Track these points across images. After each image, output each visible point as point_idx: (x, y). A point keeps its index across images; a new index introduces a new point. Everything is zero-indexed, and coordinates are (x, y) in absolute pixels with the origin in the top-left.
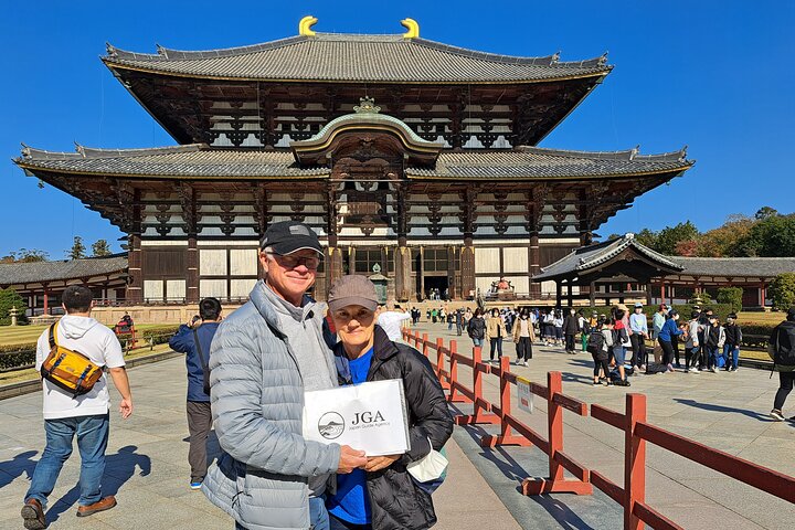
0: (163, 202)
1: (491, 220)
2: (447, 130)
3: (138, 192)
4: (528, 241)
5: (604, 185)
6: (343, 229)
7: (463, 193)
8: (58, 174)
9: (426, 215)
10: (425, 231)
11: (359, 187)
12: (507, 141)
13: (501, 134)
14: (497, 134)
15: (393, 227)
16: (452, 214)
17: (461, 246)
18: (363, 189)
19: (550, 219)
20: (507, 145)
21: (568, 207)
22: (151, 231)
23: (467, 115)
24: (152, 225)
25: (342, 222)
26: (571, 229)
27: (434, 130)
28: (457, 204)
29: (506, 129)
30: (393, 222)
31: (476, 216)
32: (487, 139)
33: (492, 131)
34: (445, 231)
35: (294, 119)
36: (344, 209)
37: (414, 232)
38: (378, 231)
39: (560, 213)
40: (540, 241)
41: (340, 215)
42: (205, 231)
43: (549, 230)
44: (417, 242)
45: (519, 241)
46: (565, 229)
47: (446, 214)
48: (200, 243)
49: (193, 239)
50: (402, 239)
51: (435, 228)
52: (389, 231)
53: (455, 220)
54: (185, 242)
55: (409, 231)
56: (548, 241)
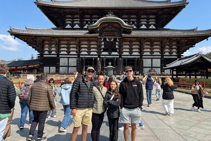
0: (50, 44)
1: (149, 50)
2: (135, 23)
3: (43, 41)
4: (160, 57)
5: (186, 39)
6: (102, 52)
7: (140, 42)
8: (20, 35)
9: (128, 48)
10: (128, 53)
11: (108, 40)
13: (152, 24)
15: (118, 52)
16: (136, 48)
17: (139, 58)
18: (109, 40)
19: (168, 50)
21: (174, 47)
22: (46, 53)
23: (142, 18)
24: (47, 51)
25: (102, 50)
26: (174, 54)
27: (131, 23)
28: (138, 45)
30: (118, 51)
31: (144, 49)
32: (148, 26)
34: (134, 54)
35: (89, 20)
36: (103, 47)
37: (124, 53)
38: (113, 53)
39: (171, 48)
40: (164, 57)
41: (102, 48)
42: (62, 53)
43: (167, 54)
44: (125, 57)
45: (158, 57)
46: (172, 54)
47: (134, 48)
48: (60, 56)
49: (58, 55)
50: (120, 56)
51: (131, 53)
52: (116, 53)
53: (137, 50)
54: (56, 56)
55: (123, 53)
56: (167, 57)
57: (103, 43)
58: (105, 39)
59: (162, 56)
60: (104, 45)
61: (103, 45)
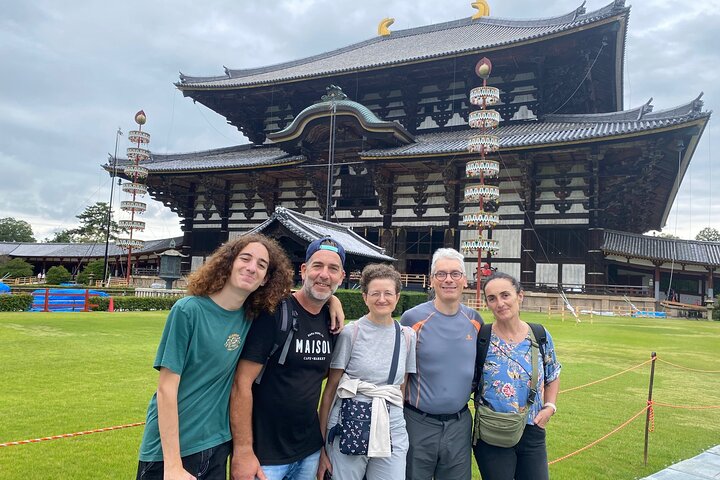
2: (436, 110)
3: (193, 186)
4: (521, 222)
6: (336, 212)
9: (412, 195)
10: (410, 213)
11: (352, 172)
12: (531, 112)
13: (523, 104)
14: (519, 105)
15: (380, 209)
16: (438, 194)
17: (446, 227)
18: (355, 173)
19: (551, 196)
20: (531, 115)
21: (575, 182)
22: (200, 217)
24: (200, 212)
25: (335, 206)
26: (578, 208)
27: (422, 112)
29: (530, 98)
30: (380, 204)
32: (507, 111)
33: (514, 102)
34: (430, 212)
36: (338, 193)
37: (400, 213)
38: (366, 213)
39: (563, 189)
40: (538, 222)
41: (334, 199)
42: (235, 216)
43: (550, 209)
44: (401, 224)
45: (511, 222)
46: (569, 208)
47: (432, 195)
48: (230, 226)
49: (225, 222)
50: (387, 221)
51: (420, 210)
52: (376, 213)
53: (441, 200)
54: (220, 226)
55: (395, 213)
56: (547, 222)
57: (338, 183)
58: (344, 170)
59: (529, 217)
60: (342, 188)
61: (337, 188)
